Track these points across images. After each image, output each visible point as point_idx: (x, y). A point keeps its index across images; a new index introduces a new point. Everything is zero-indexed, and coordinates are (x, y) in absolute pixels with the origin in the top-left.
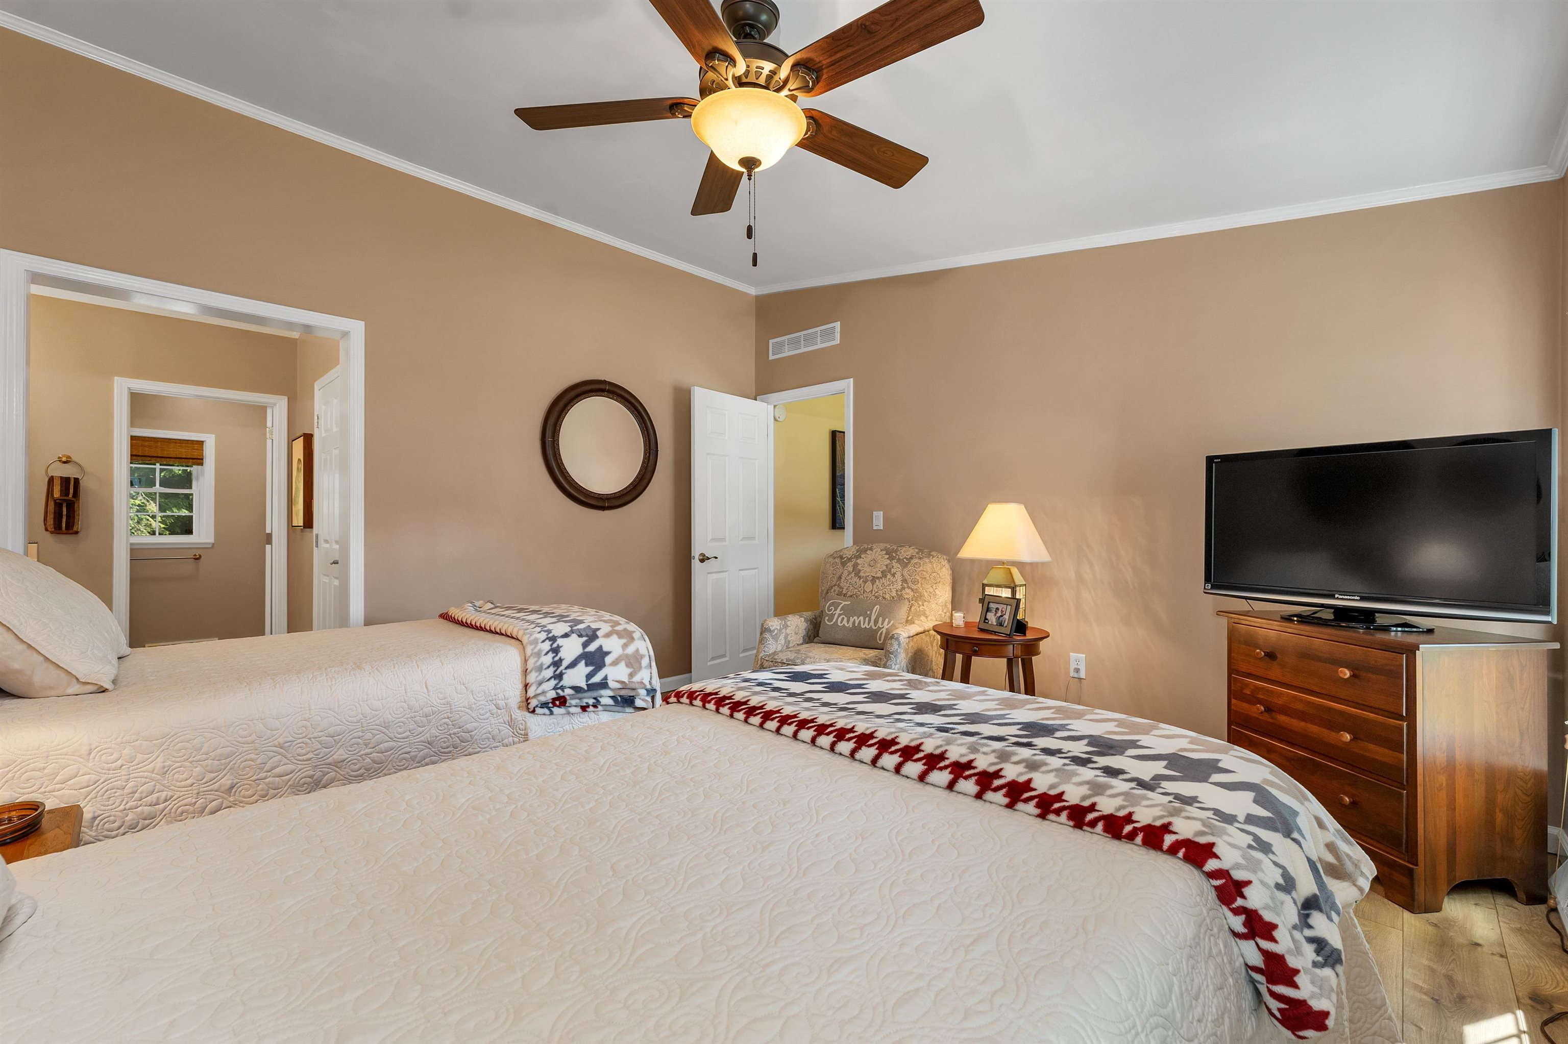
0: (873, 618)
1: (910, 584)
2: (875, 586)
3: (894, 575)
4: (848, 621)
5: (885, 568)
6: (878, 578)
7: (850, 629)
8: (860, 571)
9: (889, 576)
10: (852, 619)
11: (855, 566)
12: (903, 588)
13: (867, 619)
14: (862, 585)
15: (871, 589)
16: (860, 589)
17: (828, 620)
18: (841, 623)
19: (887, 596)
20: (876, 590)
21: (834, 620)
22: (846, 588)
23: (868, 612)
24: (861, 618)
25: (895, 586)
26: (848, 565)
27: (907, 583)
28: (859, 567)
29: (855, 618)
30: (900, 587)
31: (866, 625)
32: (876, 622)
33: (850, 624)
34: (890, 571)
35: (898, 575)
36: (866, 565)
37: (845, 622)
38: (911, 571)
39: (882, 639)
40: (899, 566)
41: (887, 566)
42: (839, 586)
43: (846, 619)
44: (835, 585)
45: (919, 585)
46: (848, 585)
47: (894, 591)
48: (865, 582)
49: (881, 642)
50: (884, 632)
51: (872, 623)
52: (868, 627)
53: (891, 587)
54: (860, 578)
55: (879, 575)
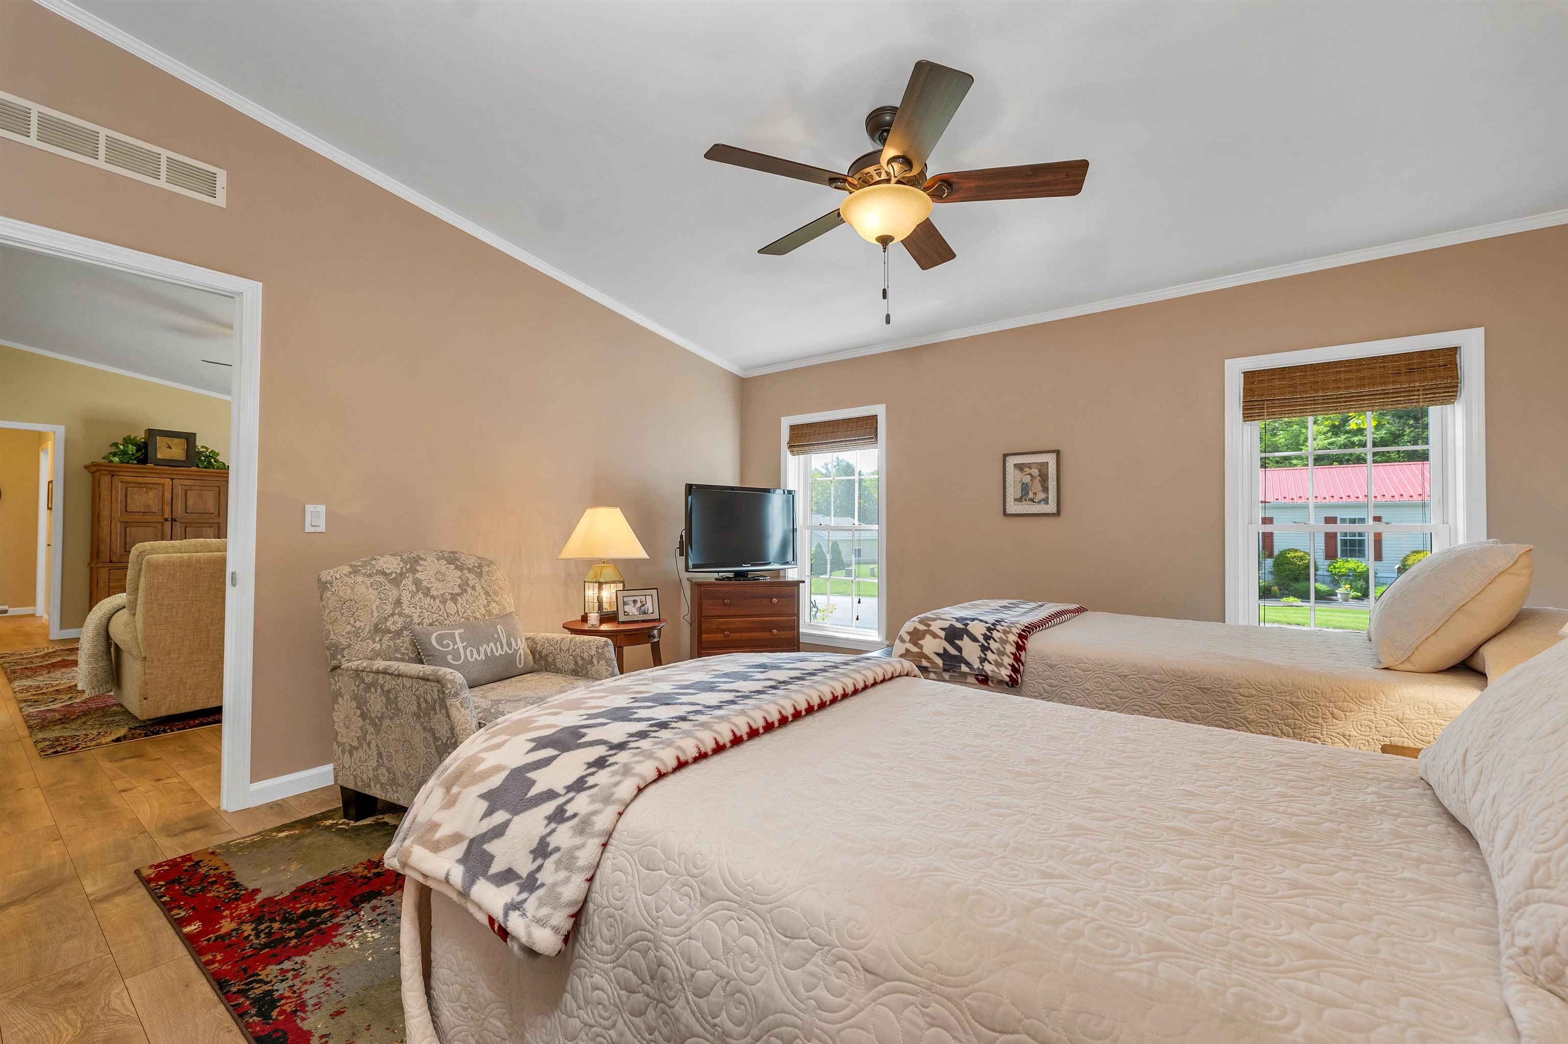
0: (504, 641)
1: (494, 597)
2: (459, 605)
3: (474, 588)
4: (479, 653)
5: (459, 581)
6: (458, 594)
7: (484, 663)
8: (429, 589)
9: (469, 590)
10: (482, 650)
11: (417, 583)
12: (489, 602)
13: (498, 644)
14: (442, 607)
15: (455, 610)
16: (441, 613)
17: (453, 659)
18: (472, 658)
19: (478, 615)
20: (463, 610)
21: (463, 657)
22: (416, 615)
23: (496, 636)
24: (492, 645)
25: (481, 601)
26: (404, 582)
27: (490, 596)
28: (425, 583)
29: (485, 646)
30: (486, 602)
31: (500, 651)
32: (509, 645)
33: (483, 657)
34: (468, 585)
35: (478, 587)
36: (433, 580)
37: (475, 655)
38: (488, 581)
39: (522, 662)
40: (474, 577)
41: (460, 578)
42: (401, 614)
43: (475, 651)
44: (392, 615)
45: (500, 597)
46: (419, 610)
47: (481, 606)
48: (444, 602)
49: (522, 666)
50: (522, 653)
51: (505, 647)
52: (503, 653)
53: (478, 603)
54: (432, 597)
55: (457, 590)
